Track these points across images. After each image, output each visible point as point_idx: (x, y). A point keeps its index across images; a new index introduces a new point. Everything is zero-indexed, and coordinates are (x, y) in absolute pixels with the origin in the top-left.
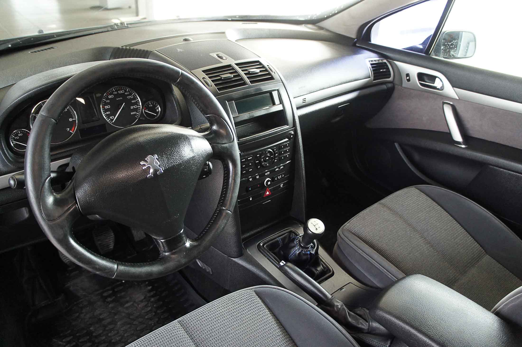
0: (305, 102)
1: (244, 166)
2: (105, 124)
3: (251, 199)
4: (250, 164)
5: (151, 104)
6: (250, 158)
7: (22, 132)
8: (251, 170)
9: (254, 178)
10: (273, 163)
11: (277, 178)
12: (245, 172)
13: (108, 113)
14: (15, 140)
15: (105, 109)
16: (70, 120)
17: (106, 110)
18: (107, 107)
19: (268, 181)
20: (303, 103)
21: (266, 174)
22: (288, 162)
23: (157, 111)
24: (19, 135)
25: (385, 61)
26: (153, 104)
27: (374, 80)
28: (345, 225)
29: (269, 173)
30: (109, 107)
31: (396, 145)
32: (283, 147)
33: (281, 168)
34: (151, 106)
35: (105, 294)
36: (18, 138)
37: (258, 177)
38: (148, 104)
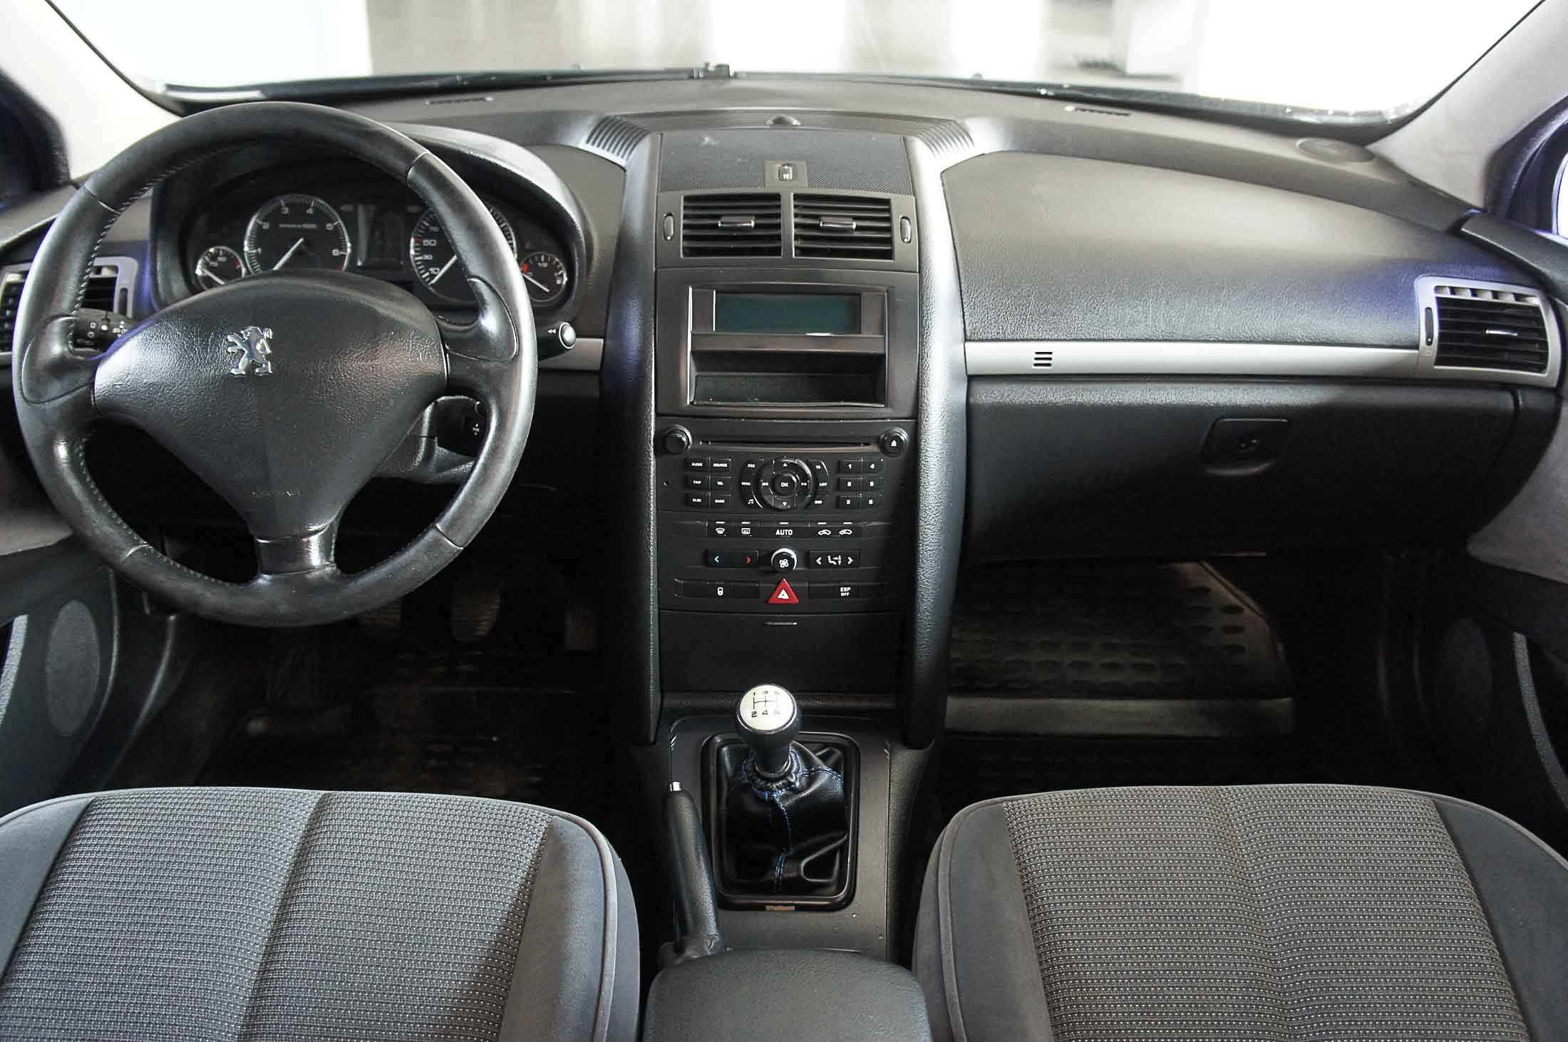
0: (1049, 365)
1: (697, 482)
2: (411, 282)
3: (720, 593)
4: (720, 483)
5: (546, 260)
6: (721, 465)
7: (226, 254)
8: (723, 501)
9: (733, 532)
10: (806, 507)
11: (825, 560)
12: (699, 500)
13: (427, 257)
14: (211, 269)
15: (422, 246)
16: (336, 252)
17: (422, 250)
18: (427, 242)
19: (788, 557)
20: (1036, 365)
21: (778, 533)
22: (874, 523)
23: (559, 282)
24: (220, 259)
25: (1535, 301)
26: (550, 263)
27: (1439, 361)
28: (1017, 800)
29: (790, 532)
30: (433, 243)
31: (1520, 641)
32: (850, 466)
33: (843, 532)
34: (545, 265)
35: (434, 748)
36: (215, 264)
37: (746, 532)
38: (536, 259)
